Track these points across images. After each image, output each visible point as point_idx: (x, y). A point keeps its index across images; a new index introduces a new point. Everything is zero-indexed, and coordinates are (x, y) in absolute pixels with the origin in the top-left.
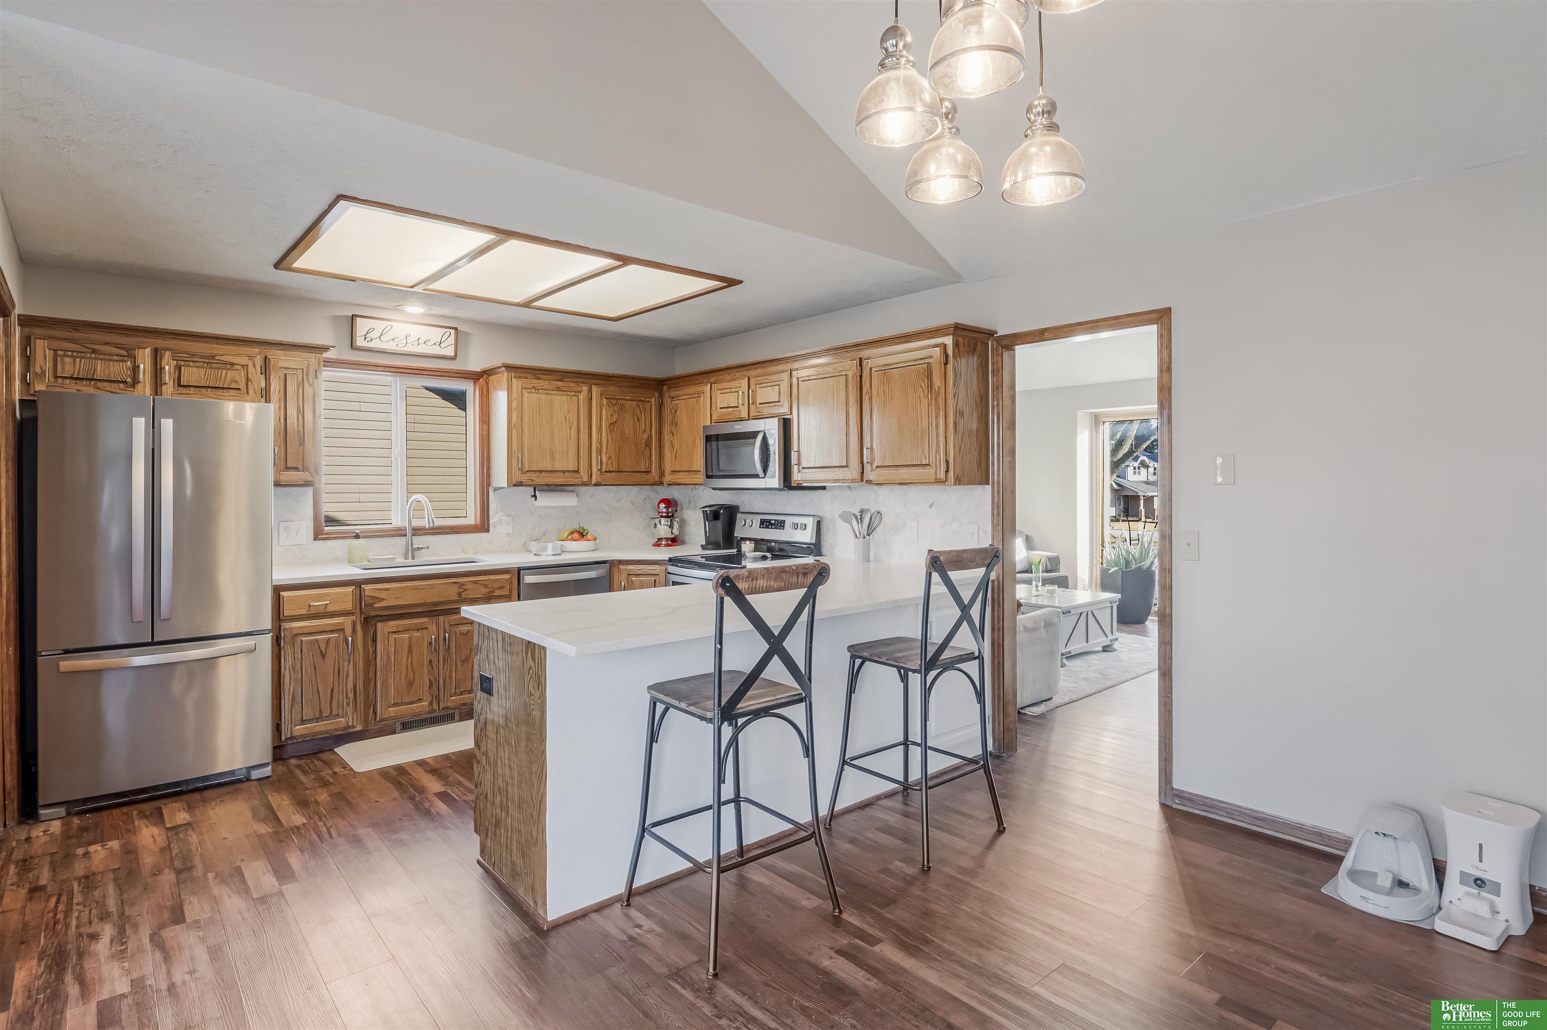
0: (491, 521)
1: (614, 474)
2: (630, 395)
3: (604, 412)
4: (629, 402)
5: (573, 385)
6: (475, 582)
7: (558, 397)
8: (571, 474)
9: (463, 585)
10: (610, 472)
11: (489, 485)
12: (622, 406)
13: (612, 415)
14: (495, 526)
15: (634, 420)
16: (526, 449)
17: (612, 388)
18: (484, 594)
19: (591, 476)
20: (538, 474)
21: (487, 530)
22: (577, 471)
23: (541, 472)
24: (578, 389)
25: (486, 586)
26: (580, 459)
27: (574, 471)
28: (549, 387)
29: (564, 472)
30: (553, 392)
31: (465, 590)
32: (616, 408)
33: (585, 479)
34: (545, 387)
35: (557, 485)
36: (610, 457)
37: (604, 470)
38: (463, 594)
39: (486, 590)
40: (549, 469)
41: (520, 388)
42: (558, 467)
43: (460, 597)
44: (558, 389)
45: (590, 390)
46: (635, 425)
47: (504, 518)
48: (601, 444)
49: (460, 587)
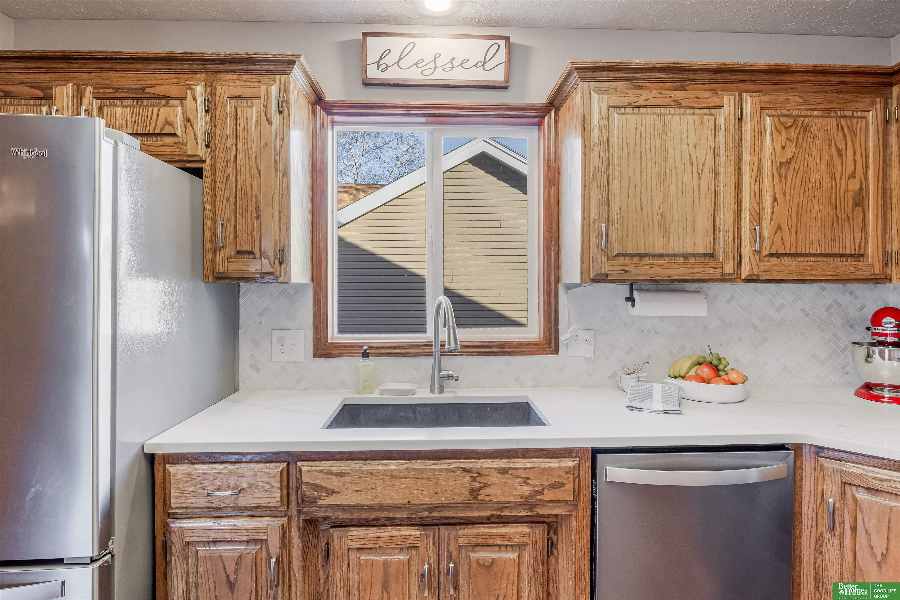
0: (561, 338)
1: (785, 260)
2: (822, 106)
3: (768, 143)
4: (820, 120)
5: (707, 94)
6: (504, 471)
7: (676, 118)
8: (701, 260)
9: (480, 475)
10: (778, 256)
11: (558, 280)
12: (806, 129)
13: (783, 148)
14: (567, 346)
15: (831, 155)
16: (614, 215)
17: (783, 96)
18: (522, 497)
19: (739, 264)
20: (636, 260)
21: (555, 351)
22: (712, 256)
23: (642, 256)
24: (716, 101)
25: (526, 481)
26: (717, 232)
27: (705, 255)
28: (660, 102)
29: (686, 256)
30: (667, 111)
31: (486, 485)
32: (793, 134)
33: (728, 269)
34: (651, 102)
35: (673, 281)
36: (779, 228)
37: (766, 251)
38: (480, 492)
39: (525, 490)
40: (657, 251)
41: (605, 107)
42: (675, 247)
43: (476, 498)
44: (677, 105)
45: (739, 103)
46: (831, 165)
47: (582, 333)
48: (760, 203)
49: (474, 479)
